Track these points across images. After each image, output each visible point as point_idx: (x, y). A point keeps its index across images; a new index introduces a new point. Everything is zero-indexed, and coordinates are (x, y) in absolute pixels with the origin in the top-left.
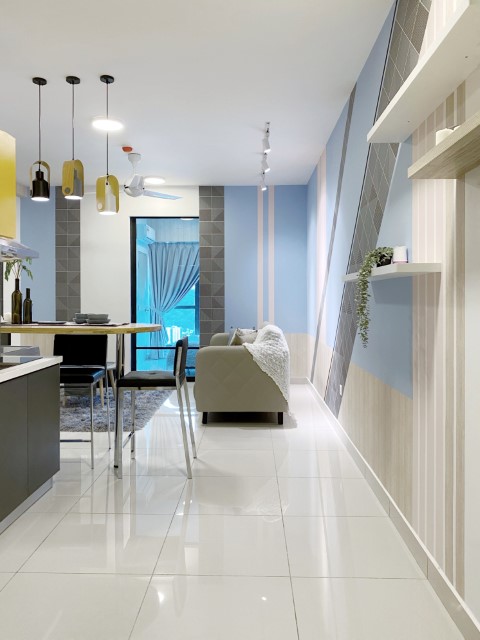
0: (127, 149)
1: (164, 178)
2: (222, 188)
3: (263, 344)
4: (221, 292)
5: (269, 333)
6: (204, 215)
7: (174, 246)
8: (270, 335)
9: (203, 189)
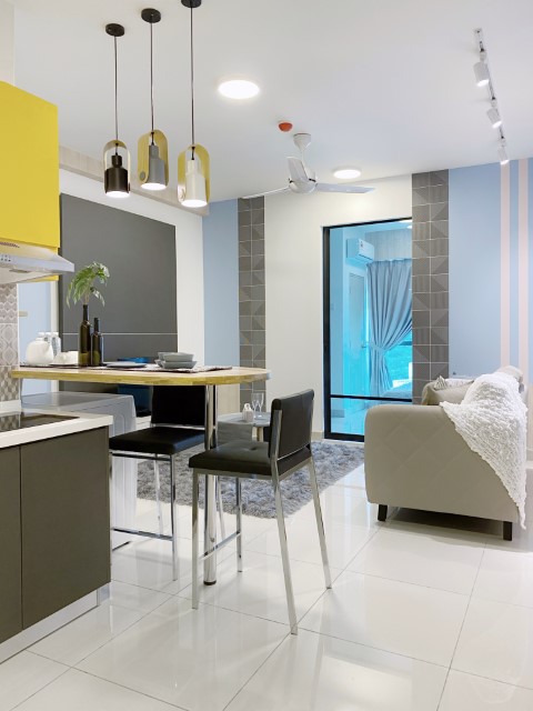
0: (285, 127)
1: (359, 169)
2: (446, 172)
3: (475, 404)
4: (444, 321)
5: (486, 387)
6: (419, 214)
7: (399, 265)
8: (488, 392)
9: (418, 178)
